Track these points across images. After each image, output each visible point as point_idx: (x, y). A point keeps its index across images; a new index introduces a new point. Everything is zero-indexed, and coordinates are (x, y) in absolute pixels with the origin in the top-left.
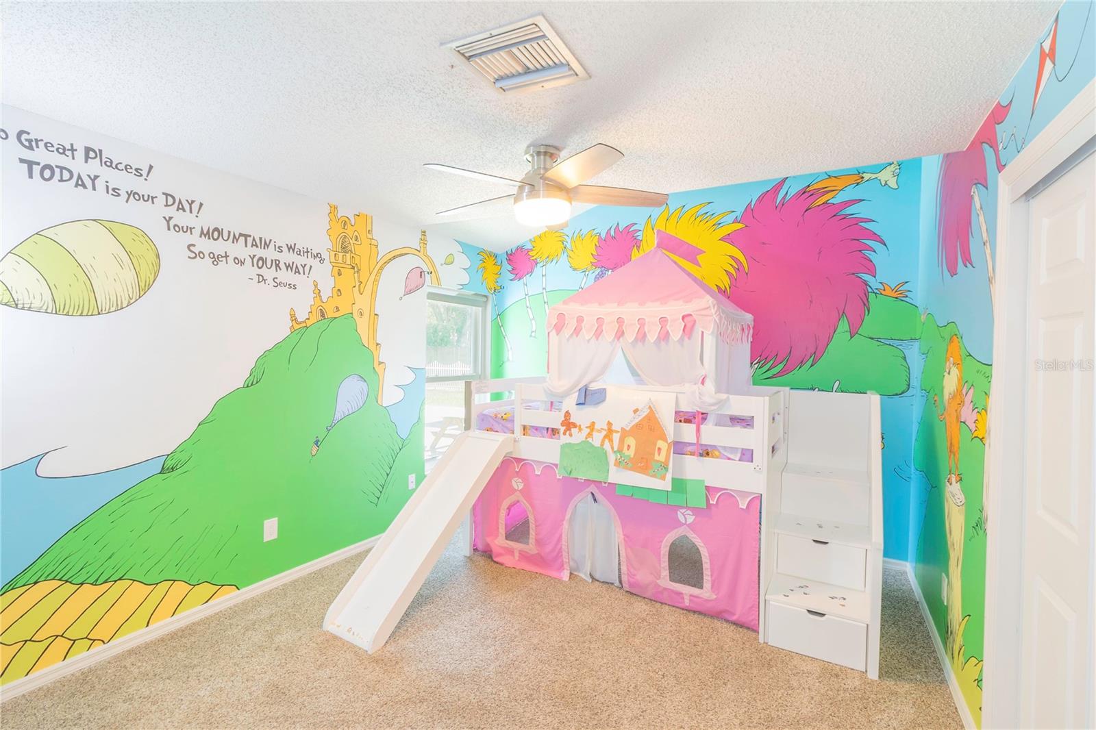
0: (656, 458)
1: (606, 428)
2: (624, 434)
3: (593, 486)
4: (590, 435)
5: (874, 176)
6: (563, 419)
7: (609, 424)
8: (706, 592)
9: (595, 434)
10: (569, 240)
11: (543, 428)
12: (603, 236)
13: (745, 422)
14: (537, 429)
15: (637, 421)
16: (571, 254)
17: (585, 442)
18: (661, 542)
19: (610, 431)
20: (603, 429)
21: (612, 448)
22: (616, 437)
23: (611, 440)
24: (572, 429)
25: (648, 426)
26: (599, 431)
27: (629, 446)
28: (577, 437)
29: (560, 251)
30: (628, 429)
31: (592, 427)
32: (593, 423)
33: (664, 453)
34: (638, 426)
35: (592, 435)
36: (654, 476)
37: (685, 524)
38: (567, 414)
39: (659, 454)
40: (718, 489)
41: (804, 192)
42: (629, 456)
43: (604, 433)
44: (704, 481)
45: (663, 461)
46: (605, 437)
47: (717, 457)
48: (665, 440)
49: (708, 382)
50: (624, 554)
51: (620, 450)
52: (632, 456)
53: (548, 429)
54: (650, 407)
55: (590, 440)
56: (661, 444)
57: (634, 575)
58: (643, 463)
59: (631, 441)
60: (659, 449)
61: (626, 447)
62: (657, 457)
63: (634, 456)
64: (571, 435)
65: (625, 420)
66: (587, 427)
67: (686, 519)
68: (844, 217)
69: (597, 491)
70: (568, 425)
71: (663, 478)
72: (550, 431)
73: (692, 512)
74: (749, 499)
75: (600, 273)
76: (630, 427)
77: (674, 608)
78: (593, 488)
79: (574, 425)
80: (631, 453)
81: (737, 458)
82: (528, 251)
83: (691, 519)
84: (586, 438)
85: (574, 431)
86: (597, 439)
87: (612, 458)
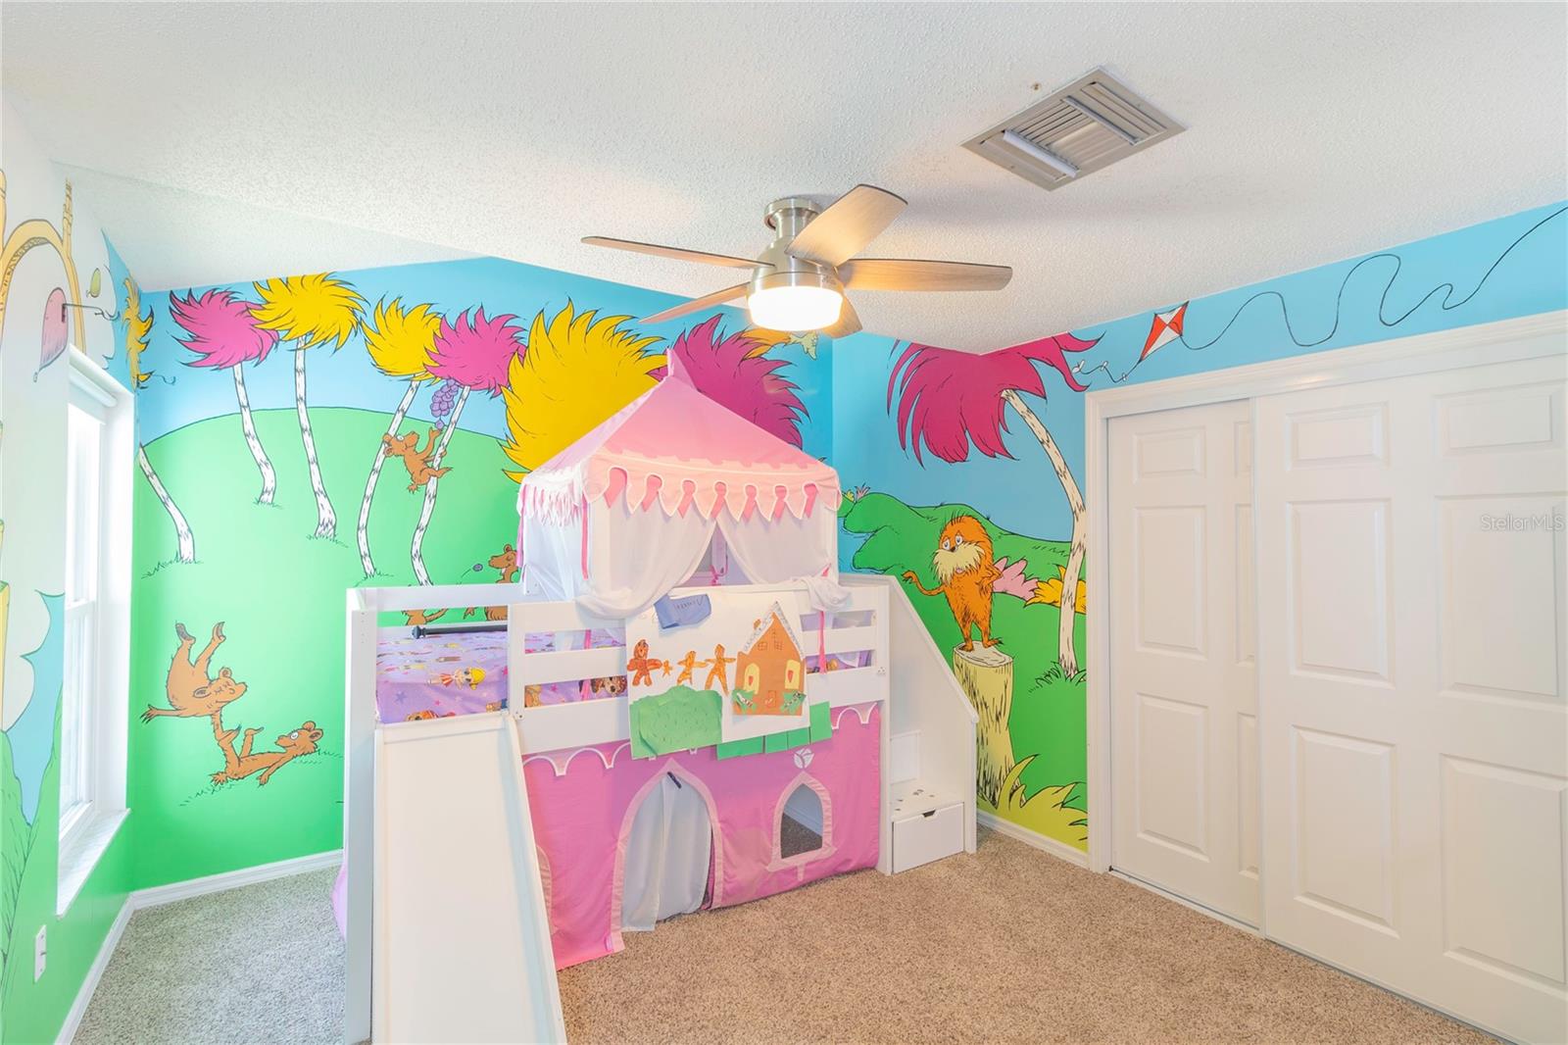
0: (786, 687)
1: (715, 657)
2: (743, 661)
3: (671, 760)
4: (686, 674)
5: (799, 340)
6: (633, 657)
7: (720, 649)
8: (825, 852)
9: (695, 671)
10: (370, 311)
11: (569, 684)
12: (452, 320)
13: (866, 618)
14: (554, 687)
15: (758, 638)
16: (374, 338)
17: (678, 689)
18: (774, 807)
19: (721, 660)
20: (709, 660)
21: (725, 688)
22: (731, 670)
23: (722, 676)
24: (651, 672)
25: (774, 644)
26: (703, 665)
27: (751, 678)
28: (661, 683)
29: (346, 327)
30: (747, 653)
31: (689, 661)
32: (692, 654)
33: (796, 677)
34: (760, 645)
35: (690, 674)
36: (787, 713)
37: (804, 769)
38: (642, 646)
39: (790, 679)
40: (840, 709)
41: (740, 338)
42: (752, 692)
43: (711, 666)
44: (827, 703)
45: (797, 688)
46: (713, 672)
47: (836, 669)
48: (796, 657)
49: (830, 572)
50: (721, 852)
51: (739, 688)
52: (756, 693)
53: (581, 683)
54: (774, 616)
55: (686, 683)
56: (793, 665)
57: (734, 876)
58: (771, 700)
59: (753, 670)
60: (791, 672)
61: (747, 680)
62: (788, 685)
63: (759, 691)
64: (649, 683)
65: (740, 641)
66: (680, 663)
67: (804, 762)
68: (777, 378)
69: (679, 766)
70: (643, 664)
71: (799, 712)
72: (587, 686)
73: (811, 749)
74: (870, 711)
75: (446, 389)
76: (749, 649)
77: (783, 896)
78: (672, 766)
79: (656, 664)
80: (755, 688)
81: (856, 665)
82: (248, 307)
83: (809, 760)
84: (679, 681)
85: (654, 674)
86: (699, 680)
87: (727, 703)
